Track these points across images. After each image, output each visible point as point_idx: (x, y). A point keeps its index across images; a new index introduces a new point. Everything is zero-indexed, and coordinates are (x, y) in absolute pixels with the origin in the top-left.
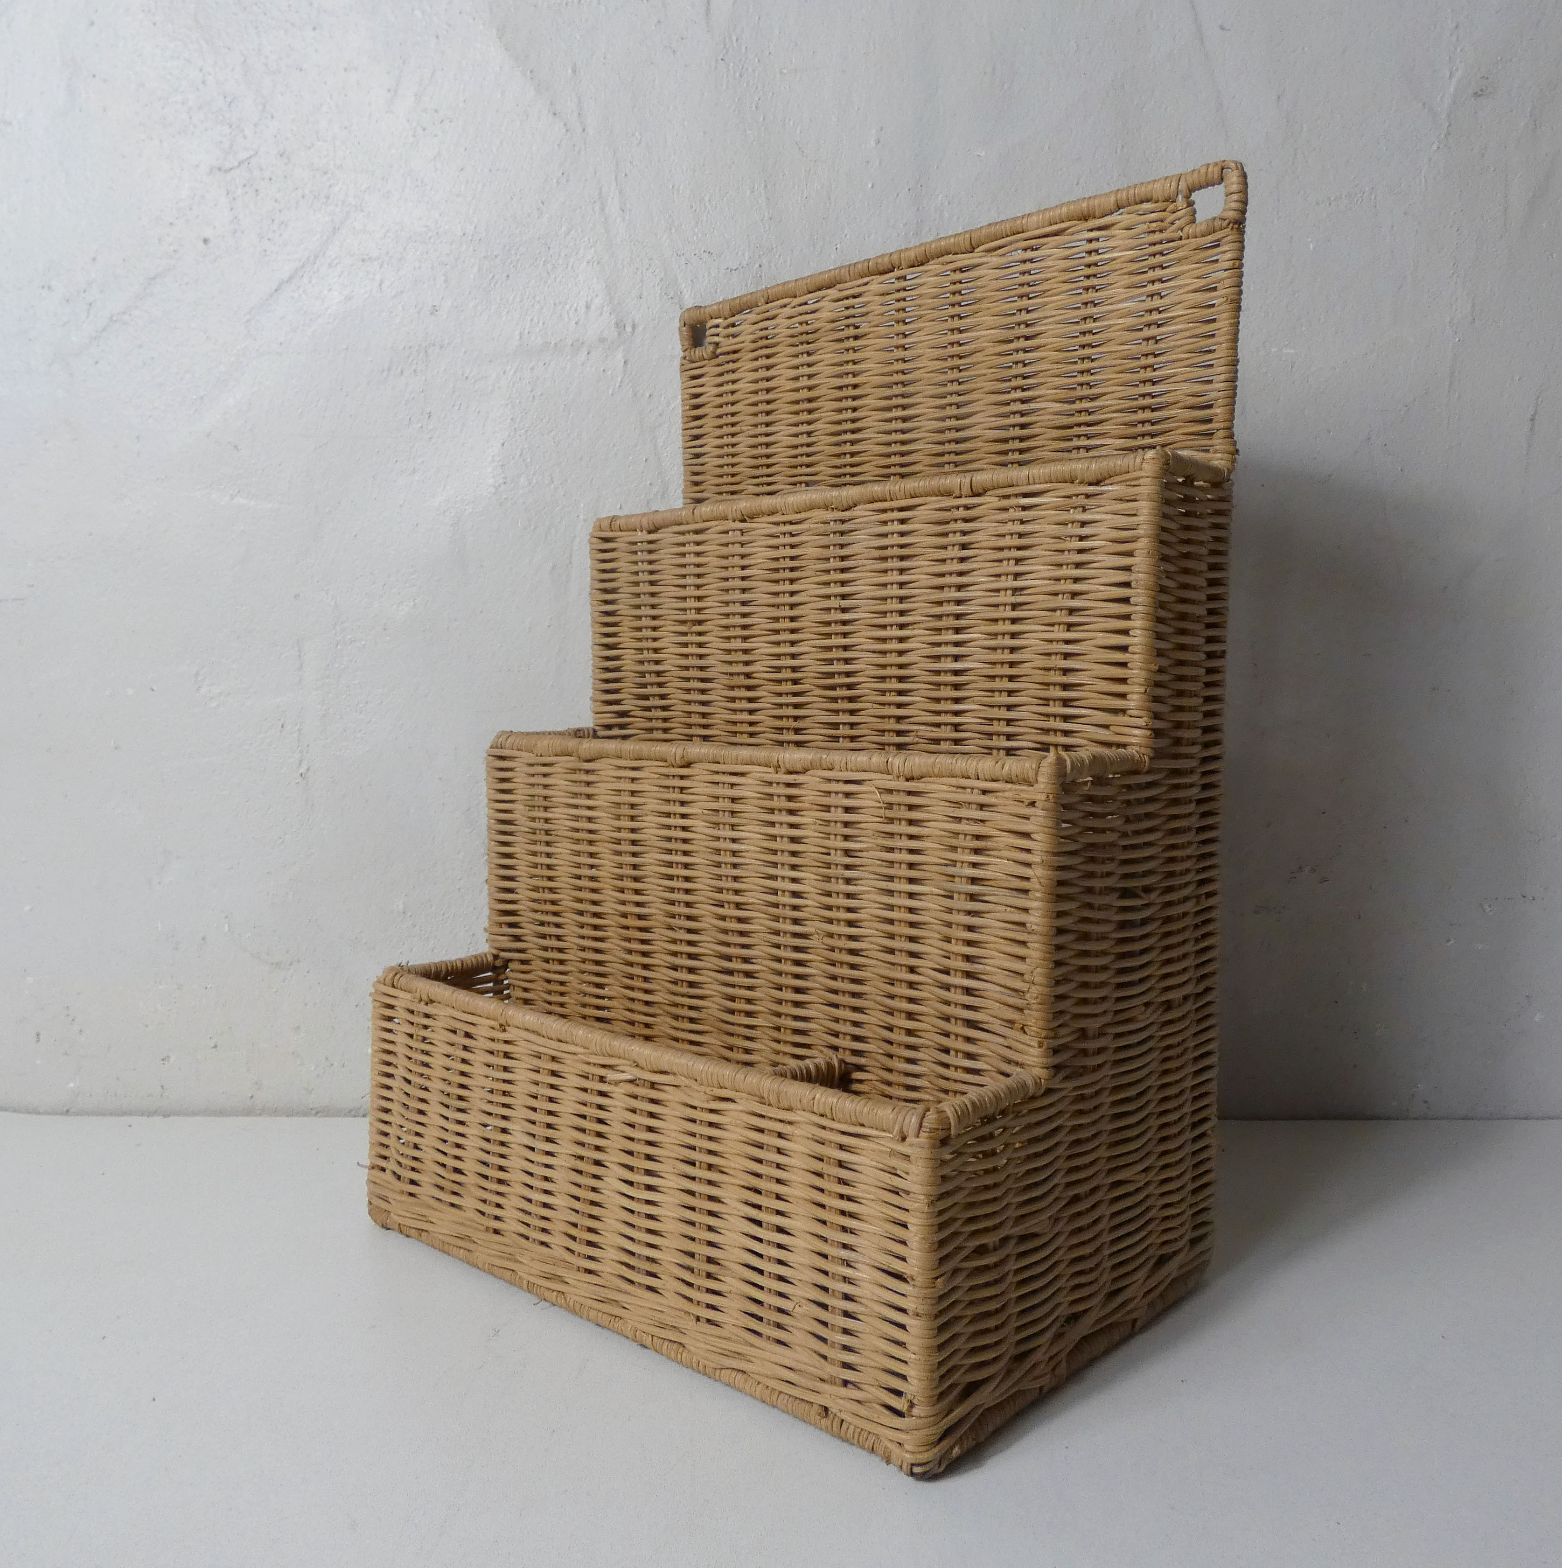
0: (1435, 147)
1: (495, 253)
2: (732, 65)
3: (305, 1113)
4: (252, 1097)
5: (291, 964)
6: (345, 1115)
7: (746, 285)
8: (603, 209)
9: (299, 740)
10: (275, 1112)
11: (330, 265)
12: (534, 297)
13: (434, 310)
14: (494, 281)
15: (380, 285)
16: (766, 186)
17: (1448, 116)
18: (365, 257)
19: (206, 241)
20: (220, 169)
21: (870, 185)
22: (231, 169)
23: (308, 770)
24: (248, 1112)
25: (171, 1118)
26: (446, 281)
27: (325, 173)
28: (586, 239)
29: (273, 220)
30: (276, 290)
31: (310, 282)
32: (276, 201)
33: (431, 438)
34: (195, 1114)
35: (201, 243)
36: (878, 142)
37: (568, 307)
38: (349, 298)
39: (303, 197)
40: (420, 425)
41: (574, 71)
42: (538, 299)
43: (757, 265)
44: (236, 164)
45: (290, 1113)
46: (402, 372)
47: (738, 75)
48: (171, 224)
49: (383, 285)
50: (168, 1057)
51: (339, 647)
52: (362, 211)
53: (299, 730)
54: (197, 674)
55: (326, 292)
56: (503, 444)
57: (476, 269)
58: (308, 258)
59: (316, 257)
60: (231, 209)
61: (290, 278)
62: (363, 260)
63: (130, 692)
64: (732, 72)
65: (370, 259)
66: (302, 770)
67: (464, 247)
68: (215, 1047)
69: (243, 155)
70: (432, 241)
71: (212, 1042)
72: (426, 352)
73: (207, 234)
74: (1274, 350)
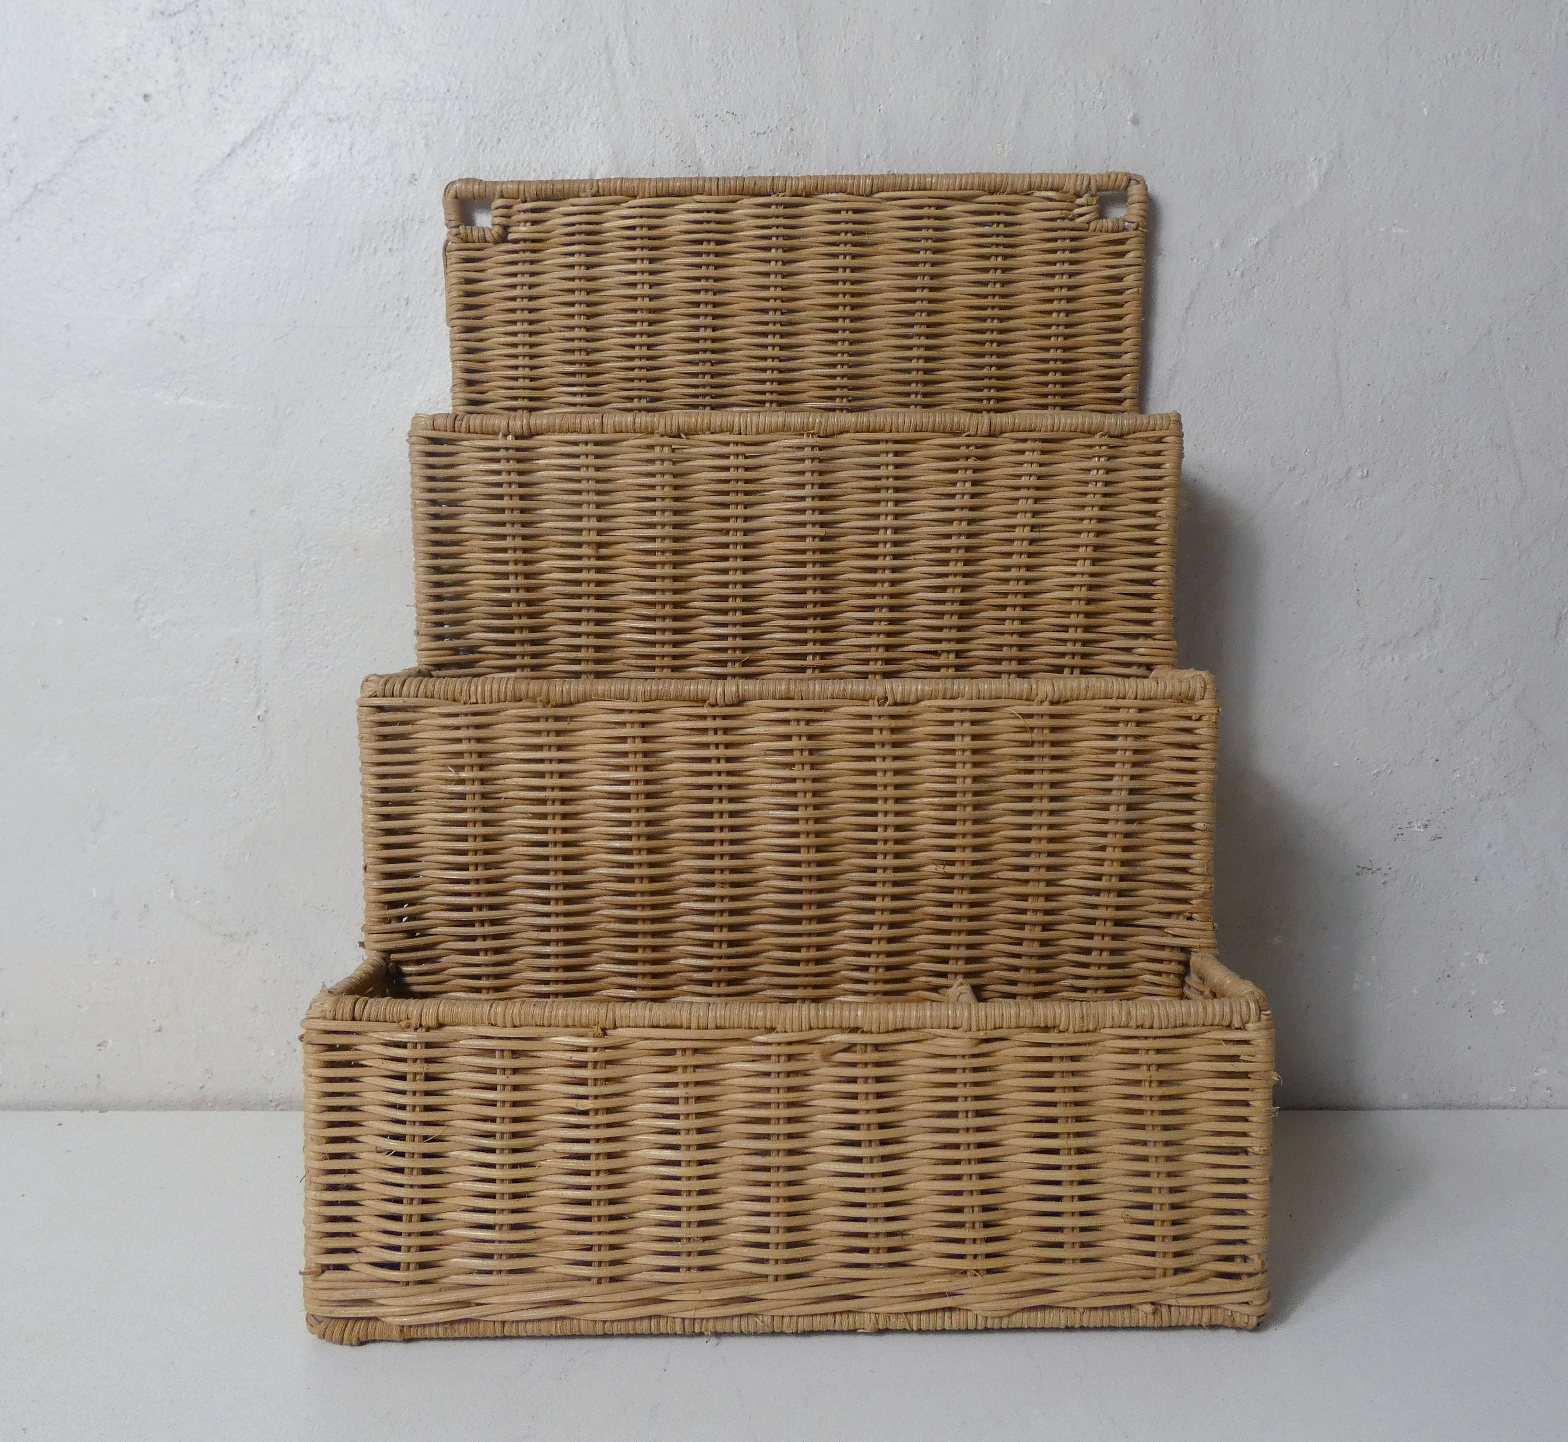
1: (484, 113)
3: (264, 1106)
4: (202, 1087)
5: (248, 934)
7: (775, 152)
8: (610, 62)
9: (256, 678)
10: (228, 1105)
11: (292, 127)
12: (529, 165)
13: (413, 179)
14: (482, 146)
15: (351, 149)
16: (798, 38)
18: (332, 116)
19: (146, 97)
20: (162, 13)
21: (918, 37)
22: (176, 13)
23: (266, 711)
24: (198, 1105)
25: (110, 1113)
26: (426, 145)
27: (287, 19)
28: (590, 96)
29: (225, 73)
30: (229, 155)
31: (268, 145)
32: (229, 50)
33: (408, 329)
34: (136, 1107)
35: (141, 99)
38: (314, 165)
39: (260, 46)
40: (396, 313)
42: (533, 166)
43: (788, 129)
44: (182, 8)
45: (245, 1106)
46: (376, 251)
48: (106, 77)
49: (353, 149)
50: (105, 1042)
51: (302, 570)
52: (329, 63)
53: (256, 665)
54: (137, 601)
55: (287, 158)
57: (462, 131)
58: (266, 118)
59: (276, 116)
60: (177, 60)
61: (246, 140)
62: (330, 121)
63: (59, 621)
65: (339, 119)
66: (259, 713)
67: (448, 104)
68: (160, 1030)
70: (411, 98)
71: (156, 1026)
72: (403, 228)
73: (149, 89)
74: (1382, 229)
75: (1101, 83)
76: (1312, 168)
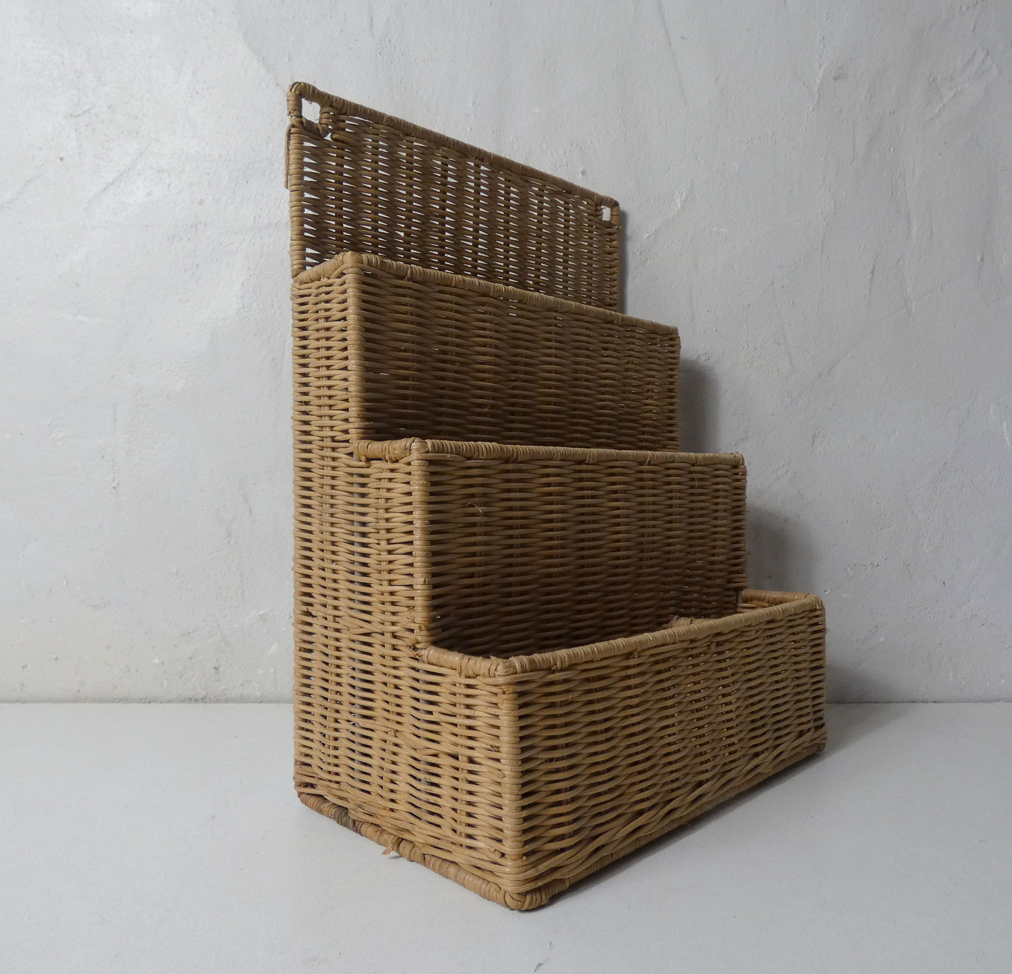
0: (811, 109)
1: (240, 168)
2: (385, 57)
3: (113, 701)
4: (79, 691)
5: (105, 605)
6: (138, 702)
9: (113, 466)
10: (93, 700)
11: (138, 174)
12: (263, 195)
13: (201, 202)
14: (238, 185)
15: (169, 186)
17: (819, 91)
18: (160, 169)
19: (62, 159)
20: (71, 116)
21: (469, 129)
22: (78, 116)
23: (118, 484)
24: (76, 700)
25: (27, 704)
26: (209, 185)
27: (136, 119)
29: (103, 147)
30: (105, 189)
31: (126, 184)
32: (105, 135)
33: (198, 281)
34: (43, 701)
35: (59, 160)
36: (474, 103)
37: (283, 201)
38: (149, 194)
39: (122, 133)
40: (191, 272)
41: (290, 59)
44: (81, 112)
45: (102, 701)
46: (181, 239)
47: (389, 62)
48: (40, 148)
50: (27, 666)
51: (139, 408)
52: (158, 142)
53: (113, 460)
54: (50, 425)
55: (135, 191)
56: (242, 284)
57: (227, 177)
58: (125, 170)
59: (129, 169)
60: (78, 140)
61: (114, 182)
62: (159, 172)
63: (8, 435)
64: (386, 60)
65: (163, 171)
66: (114, 485)
67: (221, 164)
68: (56, 659)
69: (86, 107)
70: (201, 160)
71: (55, 657)
72: (196, 227)
73: (63, 155)
74: (715, 229)
75: (565, 153)
76: (677, 198)
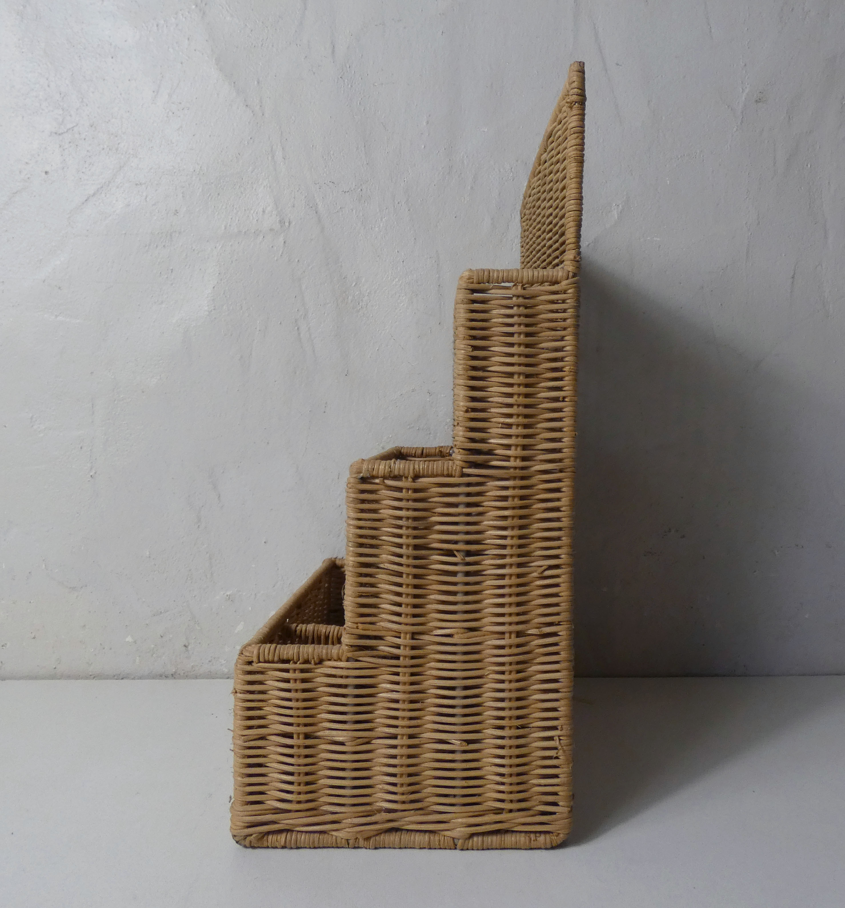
0: (735, 129)
1: (212, 181)
2: (346, 80)
3: (86, 678)
4: (55, 668)
5: (82, 587)
6: (111, 679)
7: (354, 200)
8: (273, 157)
9: (90, 456)
10: (69, 677)
11: (118, 187)
12: (233, 206)
13: (176, 212)
14: (211, 197)
15: (146, 198)
16: (365, 146)
17: (742, 112)
18: (138, 183)
19: (46, 173)
20: (56, 133)
21: (423, 147)
22: (62, 133)
23: (95, 473)
24: (53, 677)
25: (7, 681)
26: (183, 197)
27: (116, 136)
28: (263, 174)
29: (85, 162)
30: (86, 200)
31: (106, 196)
32: (88, 151)
33: (172, 284)
34: (20, 678)
35: (44, 174)
36: (428, 123)
37: (252, 212)
38: (128, 205)
39: (103, 149)
40: (166, 276)
41: (258, 83)
42: (235, 206)
43: (360, 190)
44: (65, 130)
45: (77, 677)
46: (157, 246)
47: (350, 86)
48: (27, 163)
49: (147, 198)
50: (6, 644)
51: (116, 402)
52: (137, 157)
53: (91, 450)
54: (32, 418)
55: (114, 202)
56: (214, 288)
57: (200, 190)
58: (105, 183)
59: (109, 182)
60: (62, 155)
61: (94, 195)
62: (137, 184)
64: (346, 84)
65: (141, 184)
66: (91, 474)
67: (194, 177)
68: (34, 638)
69: (69, 126)
70: (176, 174)
71: (33, 635)
72: (171, 235)
73: (48, 169)
74: (649, 238)
75: (511, 168)
76: (614, 209)
